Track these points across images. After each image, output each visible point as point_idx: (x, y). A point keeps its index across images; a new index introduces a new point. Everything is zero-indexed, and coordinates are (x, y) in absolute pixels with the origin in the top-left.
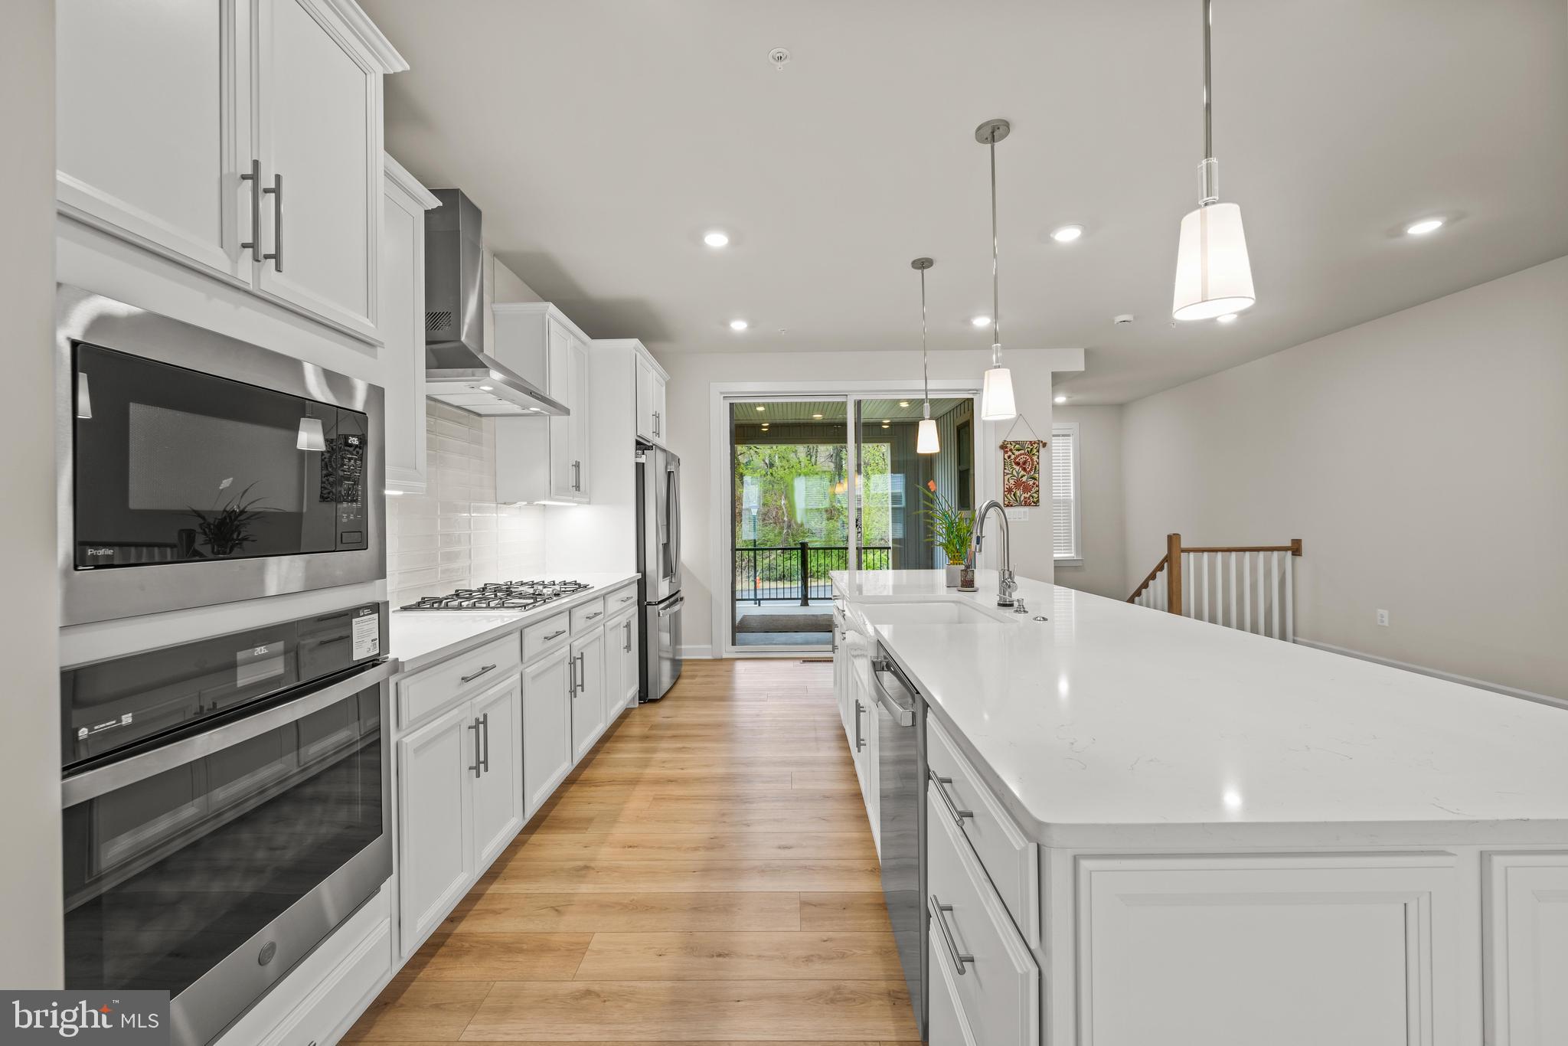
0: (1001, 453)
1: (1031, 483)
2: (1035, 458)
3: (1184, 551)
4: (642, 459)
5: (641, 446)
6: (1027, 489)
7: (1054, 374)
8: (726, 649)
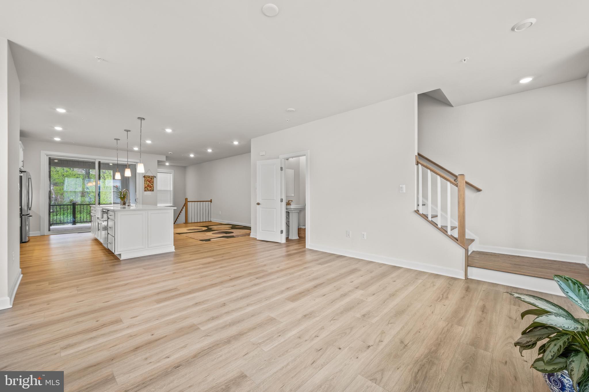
0: (144, 178)
1: (152, 186)
2: (153, 180)
3: (188, 202)
4: (22, 175)
5: (21, 171)
6: (150, 187)
7: (158, 161)
8: (46, 232)
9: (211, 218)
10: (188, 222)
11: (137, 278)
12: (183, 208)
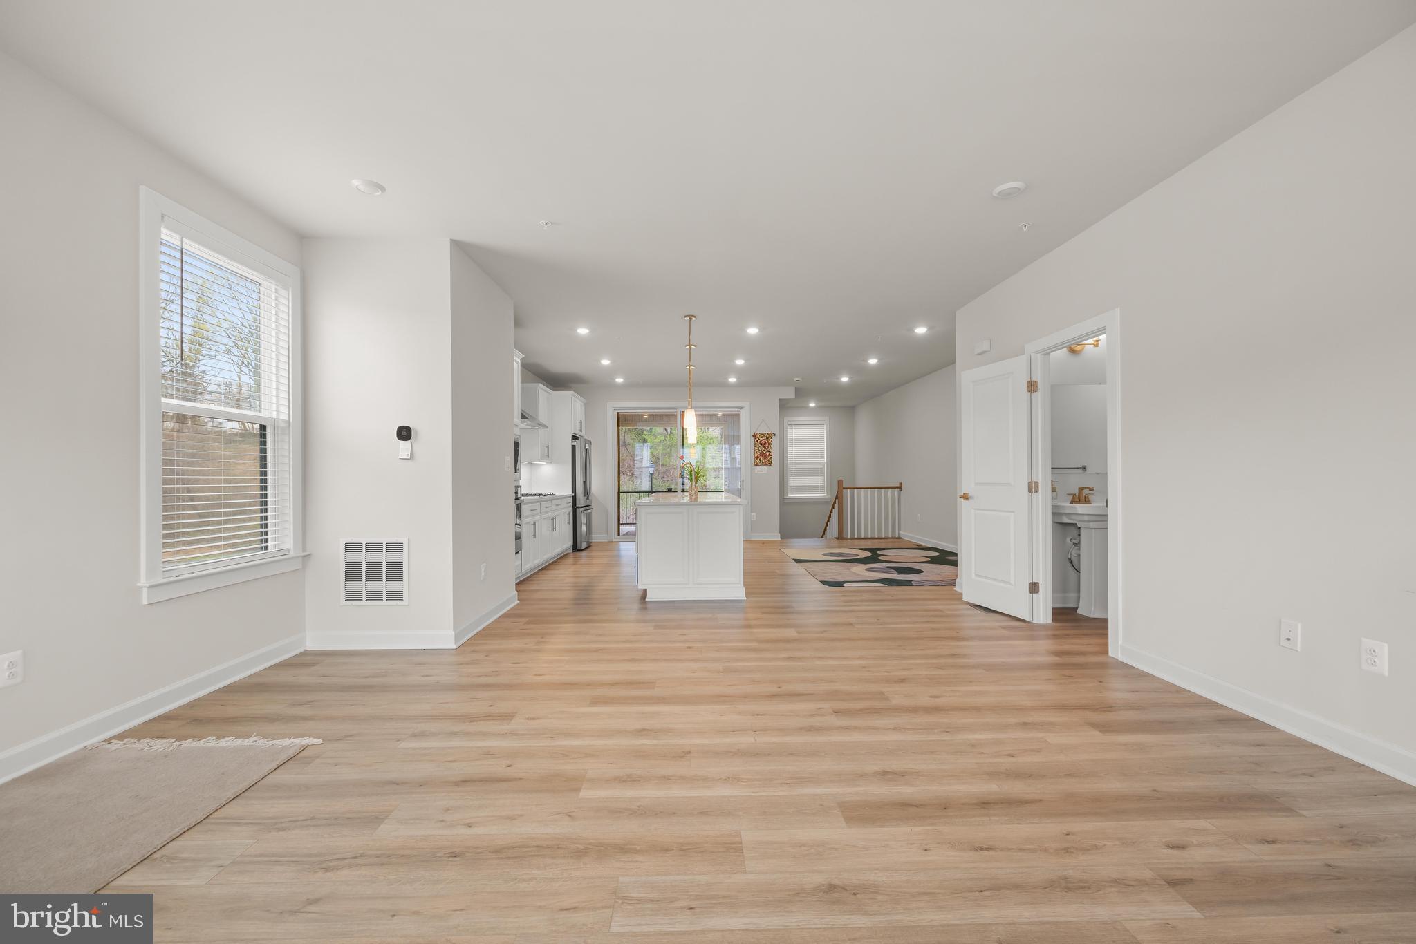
0: (753, 439)
1: (768, 454)
2: (770, 441)
3: (844, 488)
4: (575, 443)
5: (575, 437)
6: (766, 457)
7: (780, 400)
8: (615, 538)
9: (899, 530)
10: (844, 536)
11: (631, 642)
12: (835, 503)
